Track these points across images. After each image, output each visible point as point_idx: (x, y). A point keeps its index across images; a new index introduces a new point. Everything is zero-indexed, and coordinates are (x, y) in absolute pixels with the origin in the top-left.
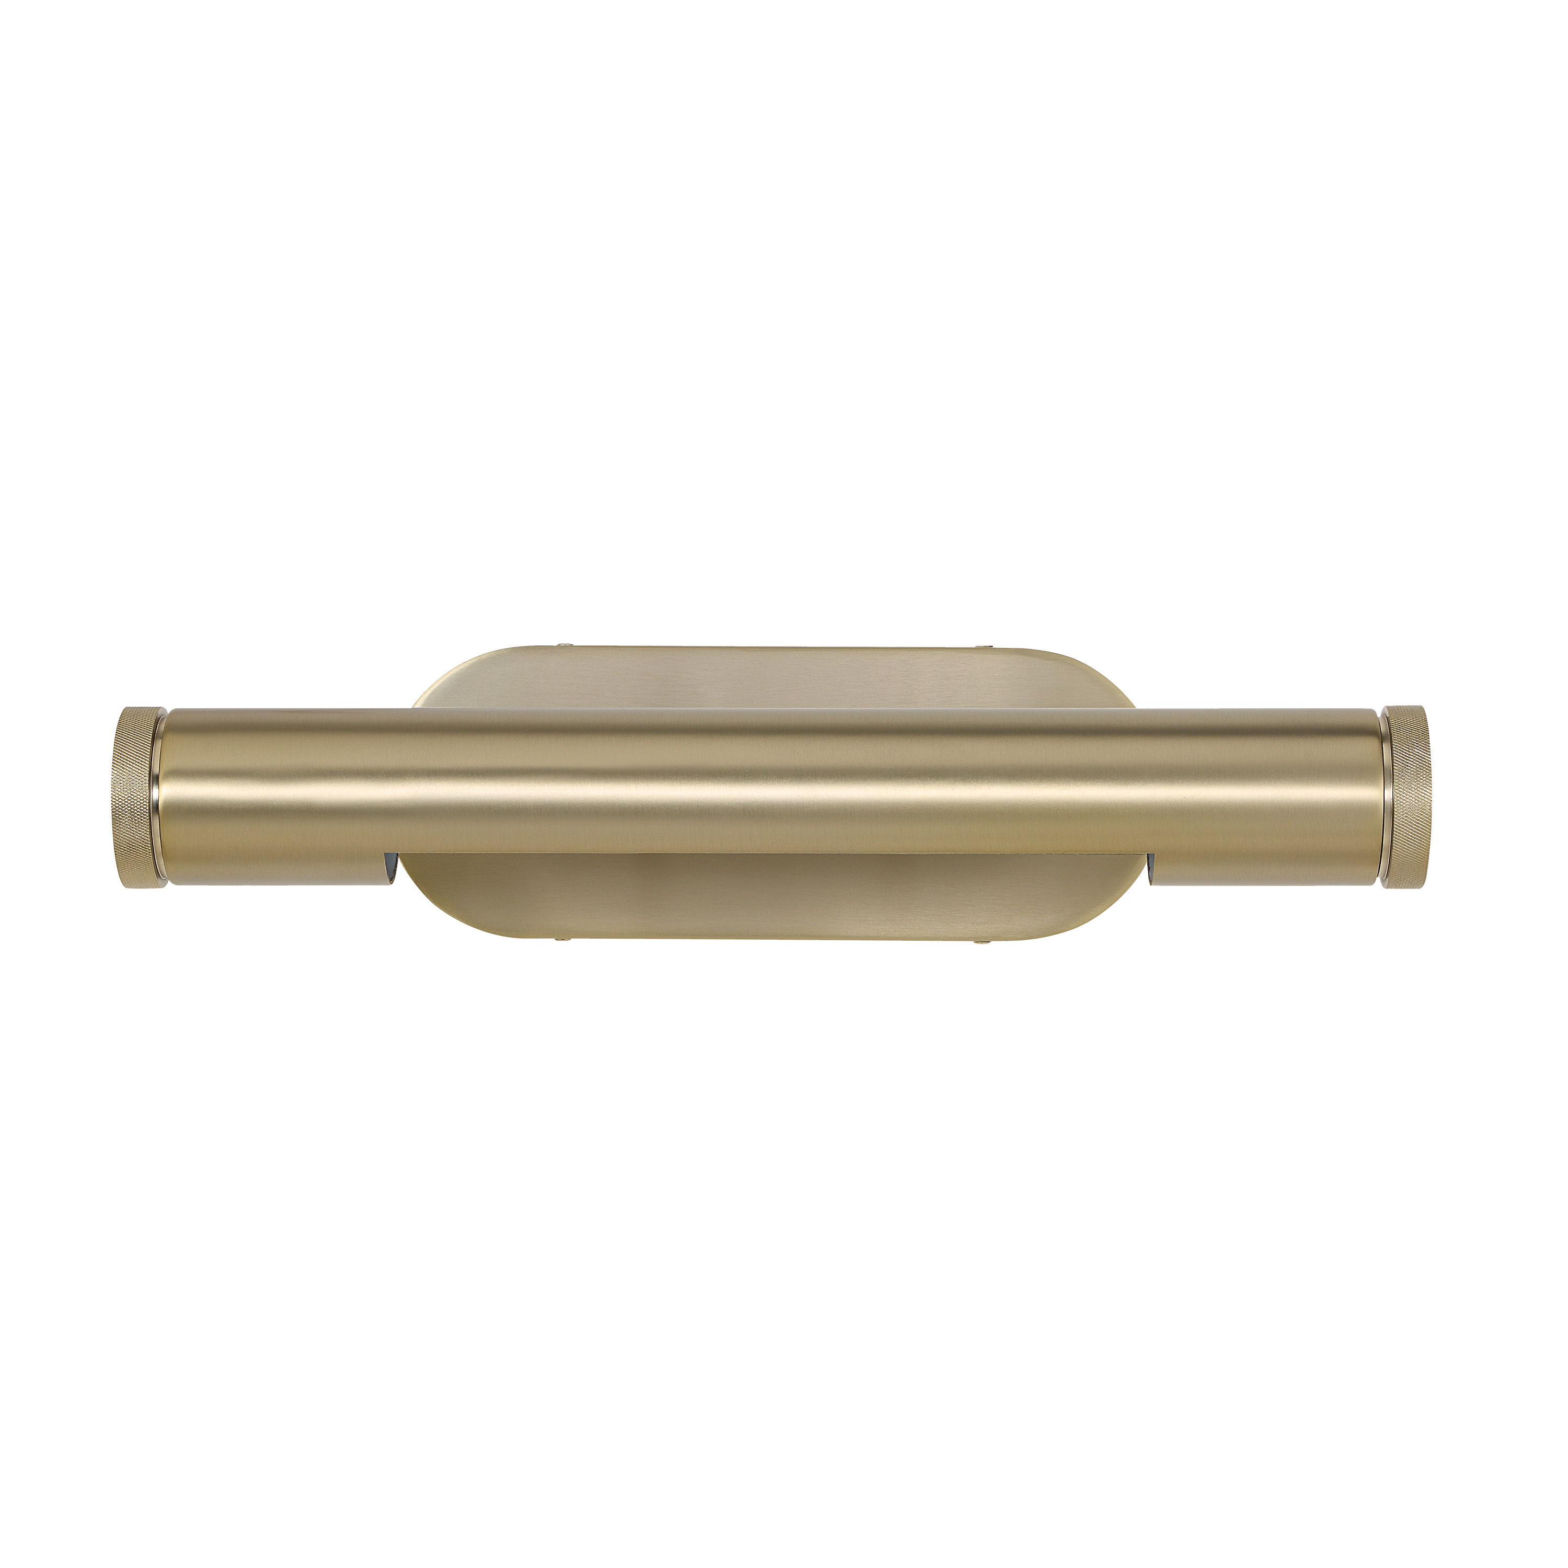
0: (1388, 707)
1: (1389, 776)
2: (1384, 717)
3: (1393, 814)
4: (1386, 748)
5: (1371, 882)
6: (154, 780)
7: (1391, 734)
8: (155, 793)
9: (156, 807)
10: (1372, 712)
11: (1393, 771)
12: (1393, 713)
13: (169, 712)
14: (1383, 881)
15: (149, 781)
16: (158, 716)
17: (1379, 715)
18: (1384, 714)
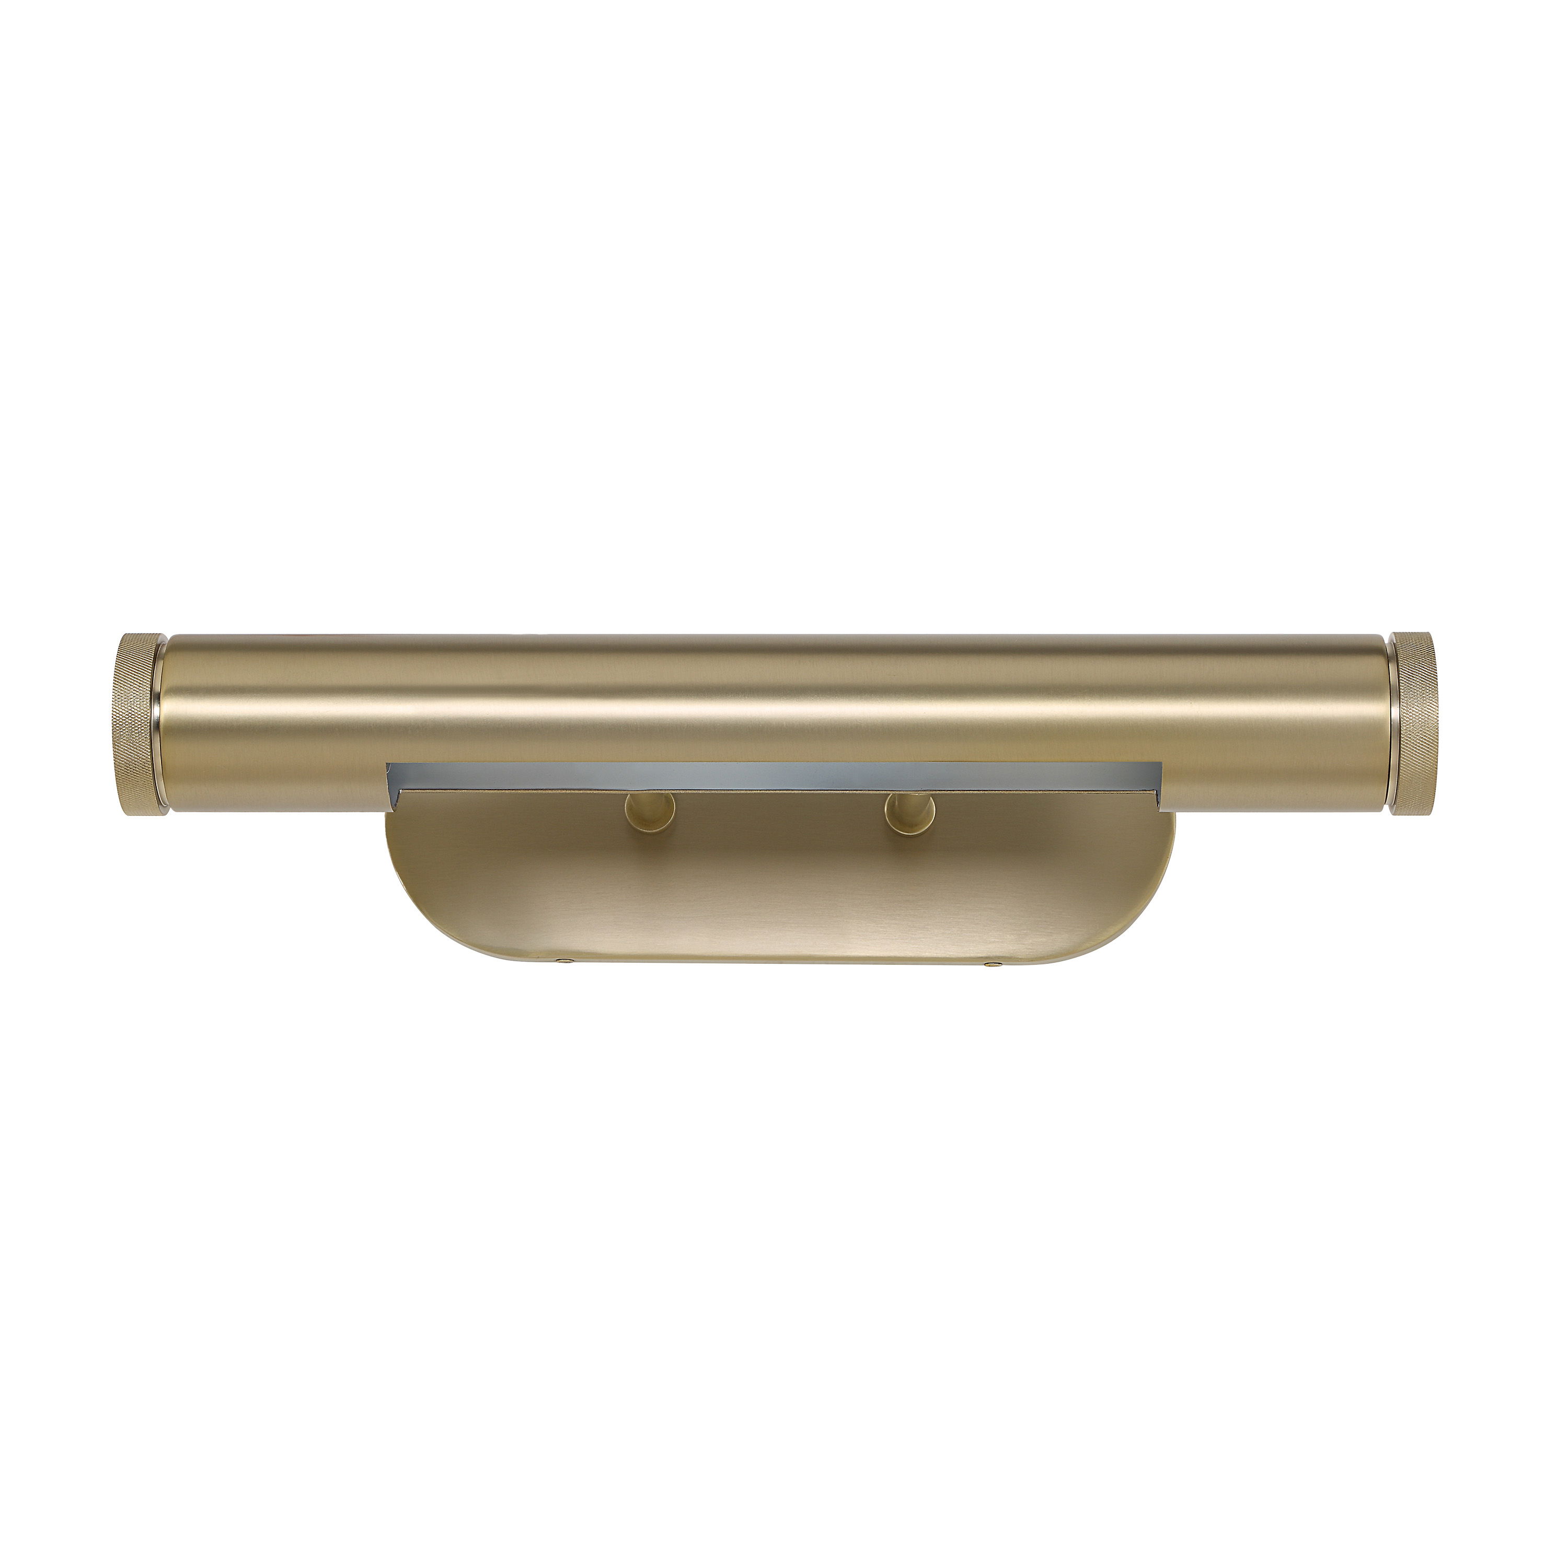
0: (1395, 633)
1: (1395, 694)
2: (1391, 644)
3: (1400, 734)
4: (1392, 668)
5: (1379, 808)
6: (156, 697)
7: (1397, 655)
8: (156, 711)
9: (157, 725)
10: (1380, 638)
11: (1399, 690)
12: (1402, 638)
13: (169, 638)
14: (1391, 807)
15: (151, 698)
16: (159, 642)
17: (1386, 641)
18: (1391, 640)
